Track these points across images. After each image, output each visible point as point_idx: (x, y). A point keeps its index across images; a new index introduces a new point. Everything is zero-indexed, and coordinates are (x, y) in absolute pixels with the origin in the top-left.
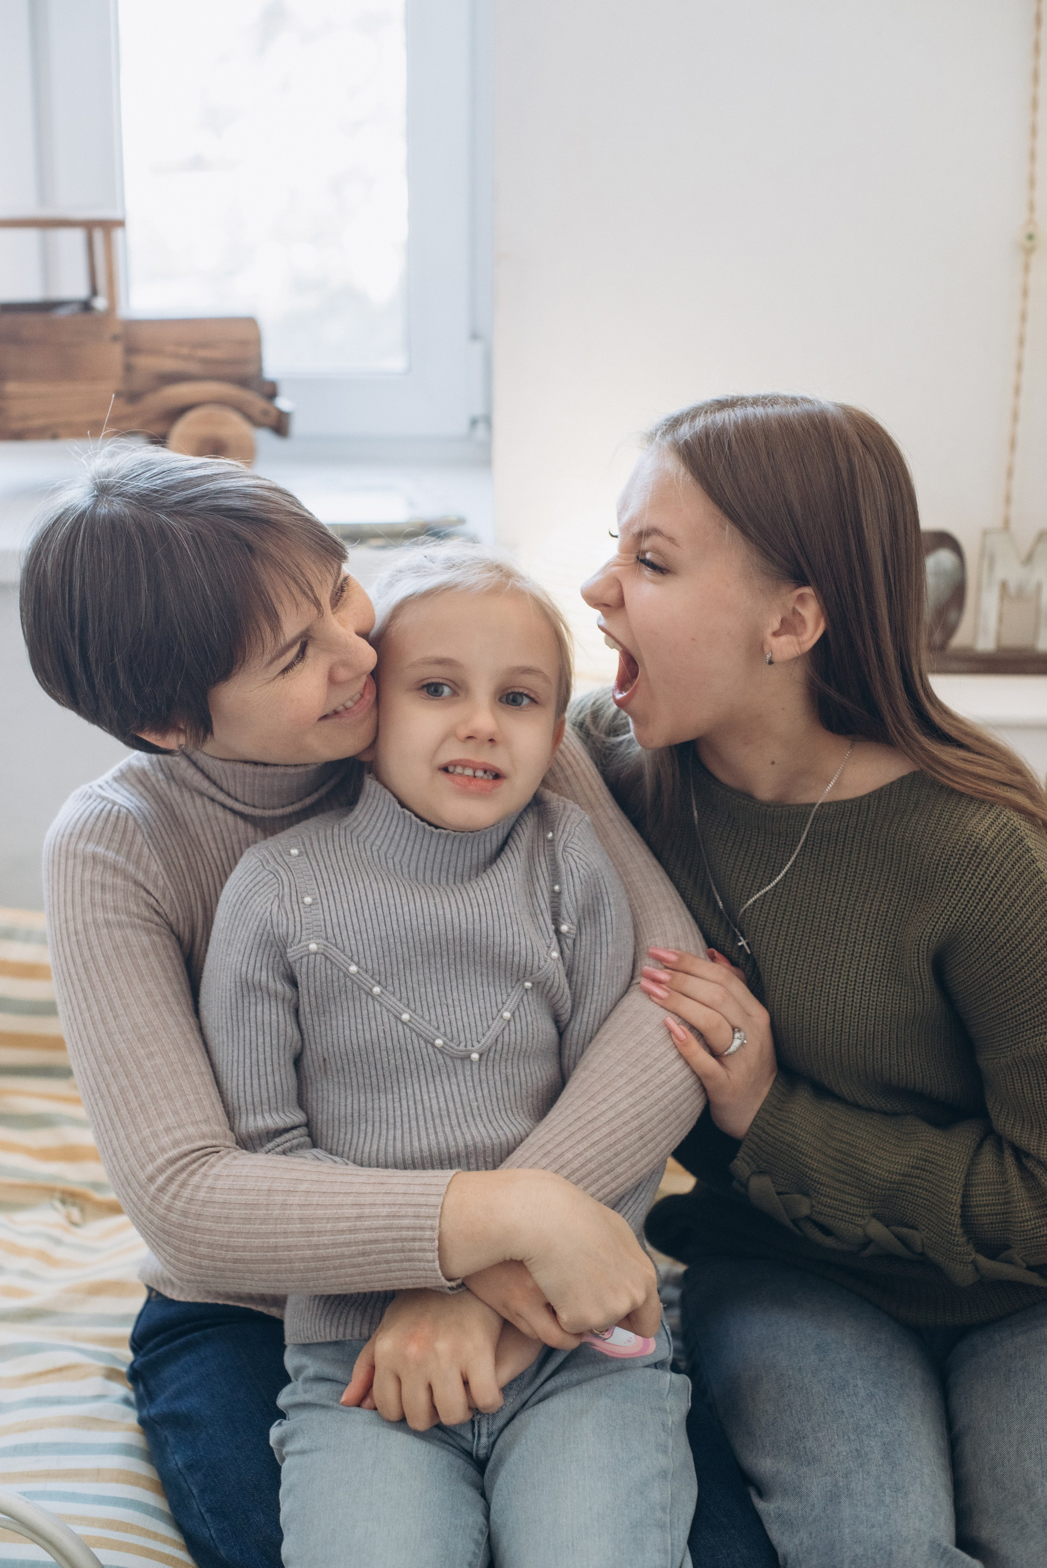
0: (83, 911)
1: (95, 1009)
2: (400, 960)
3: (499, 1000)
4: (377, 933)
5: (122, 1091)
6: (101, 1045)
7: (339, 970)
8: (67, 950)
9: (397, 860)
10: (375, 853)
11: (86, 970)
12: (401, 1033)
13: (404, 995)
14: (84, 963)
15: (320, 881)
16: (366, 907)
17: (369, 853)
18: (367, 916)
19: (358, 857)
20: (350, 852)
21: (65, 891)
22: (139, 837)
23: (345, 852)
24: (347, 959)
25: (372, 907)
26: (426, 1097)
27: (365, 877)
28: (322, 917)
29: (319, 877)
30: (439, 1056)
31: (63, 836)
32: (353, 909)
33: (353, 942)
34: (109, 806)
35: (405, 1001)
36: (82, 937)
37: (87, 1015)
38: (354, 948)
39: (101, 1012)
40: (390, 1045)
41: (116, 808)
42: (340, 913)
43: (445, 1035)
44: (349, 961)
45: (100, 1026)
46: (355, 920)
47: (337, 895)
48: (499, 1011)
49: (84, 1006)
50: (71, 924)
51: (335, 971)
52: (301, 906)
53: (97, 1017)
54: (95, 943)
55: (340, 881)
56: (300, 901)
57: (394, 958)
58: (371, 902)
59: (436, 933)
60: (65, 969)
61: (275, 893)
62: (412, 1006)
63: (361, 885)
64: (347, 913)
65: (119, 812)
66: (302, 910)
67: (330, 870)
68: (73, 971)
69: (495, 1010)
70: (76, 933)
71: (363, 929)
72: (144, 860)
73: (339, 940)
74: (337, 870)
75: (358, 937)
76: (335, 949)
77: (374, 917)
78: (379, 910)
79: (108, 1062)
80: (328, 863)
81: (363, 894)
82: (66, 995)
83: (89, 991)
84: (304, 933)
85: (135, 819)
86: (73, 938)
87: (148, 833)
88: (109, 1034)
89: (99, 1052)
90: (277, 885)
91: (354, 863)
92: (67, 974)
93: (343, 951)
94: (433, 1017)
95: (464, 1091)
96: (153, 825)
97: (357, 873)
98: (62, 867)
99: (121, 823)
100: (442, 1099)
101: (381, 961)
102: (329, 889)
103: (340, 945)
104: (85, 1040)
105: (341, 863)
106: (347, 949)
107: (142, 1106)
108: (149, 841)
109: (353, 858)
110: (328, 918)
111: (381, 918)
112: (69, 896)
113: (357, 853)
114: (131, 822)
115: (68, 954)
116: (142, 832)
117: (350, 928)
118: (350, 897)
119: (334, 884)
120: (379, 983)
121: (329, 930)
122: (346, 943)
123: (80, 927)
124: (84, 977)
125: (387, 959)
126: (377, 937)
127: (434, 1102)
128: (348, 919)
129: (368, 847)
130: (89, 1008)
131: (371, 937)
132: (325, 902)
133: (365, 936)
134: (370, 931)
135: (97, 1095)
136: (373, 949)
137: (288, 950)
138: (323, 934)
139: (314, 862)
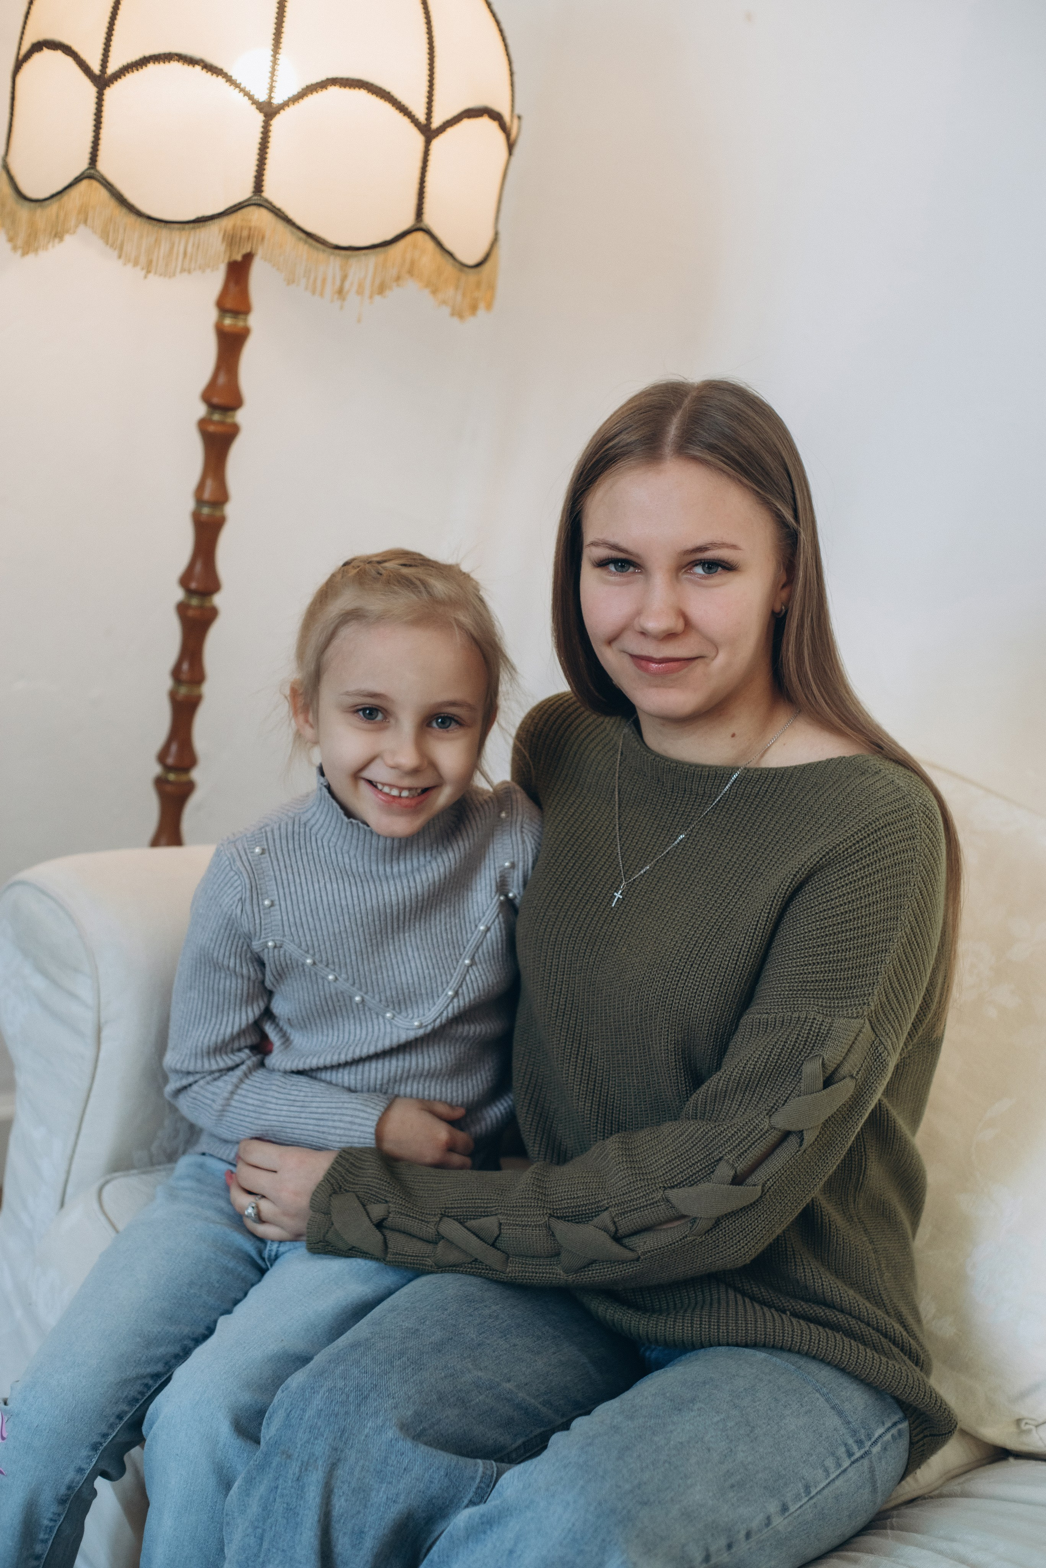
2: (352, 951)
3: (444, 980)
4: (331, 930)
9: (352, 853)
10: (332, 850)
15: (279, 881)
16: (320, 908)
17: (327, 850)
18: (322, 916)
19: (316, 856)
20: (309, 850)
23: (303, 851)
25: (326, 907)
27: (321, 878)
28: (280, 917)
29: (278, 878)
32: (308, 909)
33: (308, 938)
35: (358, 985)
42: (297, 914)
46: (310, 920)
47: (294, 897)
48: (444, 990)
52: (261, 907)
55: (298, 881)
56: (260, 903)
57: (346, 950)
58: (325, 902)
61: (238, 896)
63: (316, 886)
64: (303, 914)
66: (262, 912)
67: (289, 870)
69: (440, 989)
71: (318, 927)
74: (295, 870)
75: (313, 933)
77: (328, 917)
78: (333, 910)
80: (288, 862)
81: (318, 895)
84: (263, 932)
91: (312, 863)
97: (314, 873)
101: (335, 953)
102: (287, 890)
105: (300, 863)
109: (311, 857)
110: (285, 918)
111: (334, 917)
113: (315, 852)
117: (305, 927)
118: (306, 898)
119: (292, 885)
121: (286, 929)
125: (340, 951)
126: (331, 933)
128: (304, 919)
129: (325, 844)
131: (325, 933)
132: (283, 903)
133: (319, 933)
134: (324, 928)
136: (328, 944)
137: (253, 943)
138: (281, 932)
139: (275, 863)
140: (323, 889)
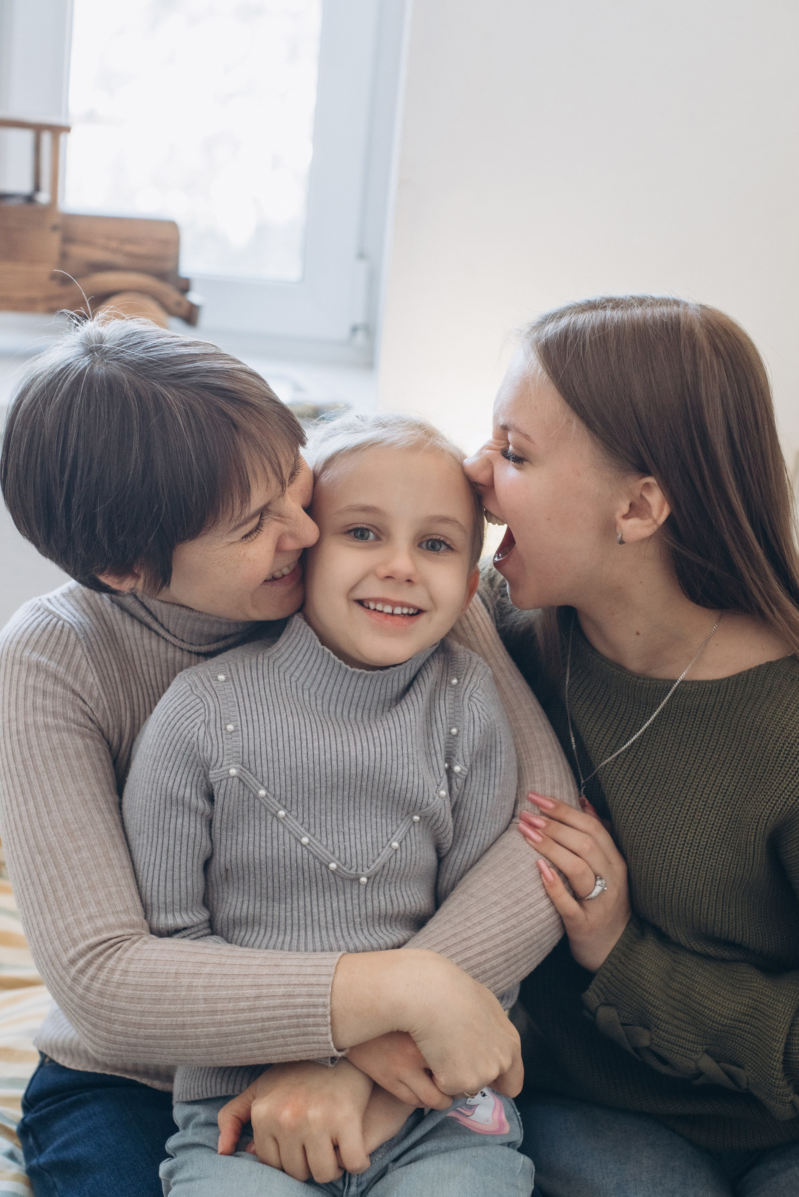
0: (25, 713)
1: (31, 804)
2: (306, 789)
3: (389, 831)
4: (288, 764)
5: (51, 880)
6: (35, 837)
7: (250, 791)
8: (9, 746)
9: (312, 691)
10: (294, 684)
11: (25, 768)
12: (299, 855)
13: (306, 820)
14: (24, 761)
15: (242, 708)
16: (280, 739)
17: (288, 684)
18: (281, 746)
19: (278, 687)
20: (272, 681)
21: (10, 694)
22: (79, 651)
23: (266, 680)
24: (258, 783)
25: (286, 739)
26: (315, 910)
27: (283, 710)
28: (241, 744)
29: (241, 704)
30: (331, 876)
31: (11, 643)
32: (269, 739)
33: (265, 769)
34: (55, 620)
35: (307, 826)
36: (22, 736)
37: (23, 808)
38: (265, 775)
39: (36, 807)
40: (288, 863)
41: (61, 622)
42: (257, 742)
43: (339, 859)
44: (260, 785)
45: (35, 819)
46: (269, 750)
47: (256, 724)
48: (388, 840)
49: (21, 799)
50: (13, 724)
51: (247, 792)
52: (224, 732)
53: (33, 811)
54: (34, 743)
55: (260, 711)
56: (223, 728)
57: (300, 787)
58: (286, 734)
59: (341, 768)
60: (6, 764)
61: (202, 718)
62: (312, 831)
63: (278, 717)
64: (263, 743)
65: (63, 626)
66: (224, 736)
67: (252, 698)
68: (13, 766)
69: (385, 840)
70: (18, 732)
71: (276, 759)
72: (82, 672)
73: (253, 766)
74: (258, 699)
75: (270, 765)
76: (248, 773)
77: (287, 749)
78: (292, 743)
79: (40, 852)
80: (251, 690)
81: (279, 726)
82: (5, 787)
83: (26, 786)
84: (225, 758)
85: (76, 634)
86: (15, 738)
87: (87, 647)
88: (42, 828)
89: (32, 843)
90: (202, 710)
91: (274, 693)
92: (7, 769)
93: (255, 776)
94: (330, 842)
95: (349, 908)
96: (93, 639)
97: (276, 705)
98: (9, 670)
99: (64, 637)
100: (329, 913)
101: (289, 788)
102: (249, 717)
103: (253, 771)
104: (21, 831)
105: (262, 693)
106: (259, 775)
107: (68, 895)
108: (87, 654)
109: (273, 688)
110: (246, 745)
111: (293, 750)
112: (13, 699)
113: (277, 683)
114: (73, 637)
115: (9, 751)
116: (82, 646)
117: (264, 757)
118: (268, 728)
119: (255, 713)
120: (285, 807)
121: (246, 757)
122: (259, 769)
123: (22, 728)
124: (23, 773)
125: (294, 787)
126: (288, 767)
127: (322, 915)
128: (263, 748)
129: (287, 677)
130: (26, 802)
131: (282, 766)
132: (245, 729)
133: (276, 765)
134: (281, 760)
135: (29, 882)
136: (283, 778)
137: (211, 772)
138: (241, 759)
139: (239, 690)
140: (284, 721)
